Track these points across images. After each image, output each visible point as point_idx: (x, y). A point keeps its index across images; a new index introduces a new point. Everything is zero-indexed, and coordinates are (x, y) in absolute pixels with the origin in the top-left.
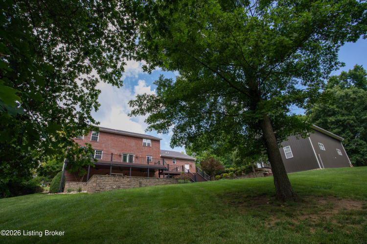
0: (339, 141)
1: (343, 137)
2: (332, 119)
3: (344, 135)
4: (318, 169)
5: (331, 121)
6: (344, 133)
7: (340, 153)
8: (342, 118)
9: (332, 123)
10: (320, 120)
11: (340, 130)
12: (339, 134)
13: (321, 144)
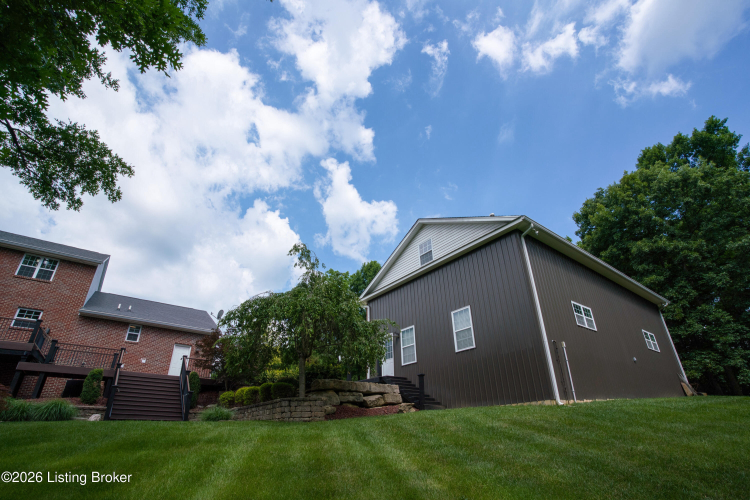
0: (654, 307)
1: (670, 298)
2: (644, 245)
3: (671, 292)
4: (547, 402)
5: (640, 250)
6: (672, 287)
7: (653, 344)
8: (671, 246)
9: (643, 257)
10: (612, 249)
11: (662, 278)
12: (659, 288)
13: (582, 306)
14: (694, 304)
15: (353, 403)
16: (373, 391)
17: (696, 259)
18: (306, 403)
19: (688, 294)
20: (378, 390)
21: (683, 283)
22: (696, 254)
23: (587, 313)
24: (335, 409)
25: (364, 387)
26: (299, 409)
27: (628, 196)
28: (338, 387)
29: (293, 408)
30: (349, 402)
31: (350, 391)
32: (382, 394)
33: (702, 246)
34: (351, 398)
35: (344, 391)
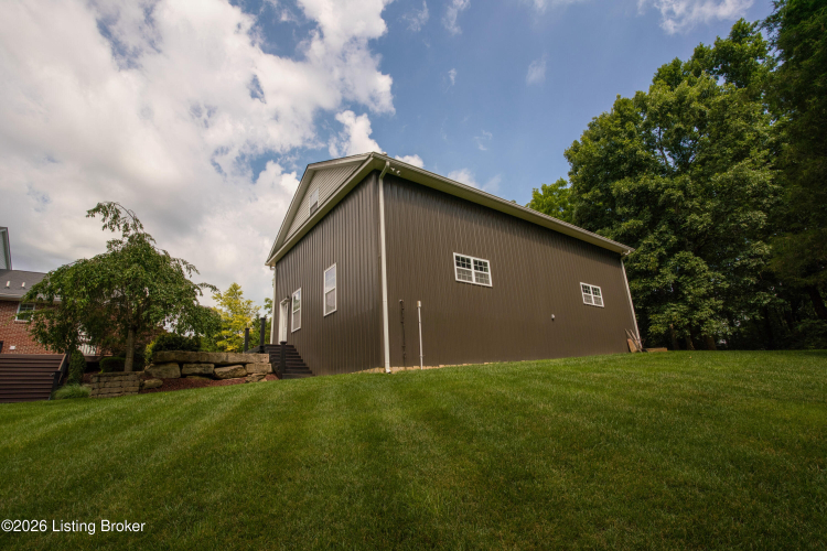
0: (616, 256)
7: (594, 298)
13: (472, 259)
14: (672, 251)
15: (201, 375)
16: (230, 361)
17: (679, 198)
18: (116, 379)
19: (668, 239)
20: (238, 360)
21: (663, 228)
22: (680, 193)
23: (480, 266)
24: (161, 382)
25: (219, 357)
26: (108, 385)
27: (616, 126)
28: (181, 359)
29: (102, 384)
30: (195, 374)
31: (198, 362)
32: (244, 364)
33: (686, 182)
34: (198, 370)
35: (190, 363)
